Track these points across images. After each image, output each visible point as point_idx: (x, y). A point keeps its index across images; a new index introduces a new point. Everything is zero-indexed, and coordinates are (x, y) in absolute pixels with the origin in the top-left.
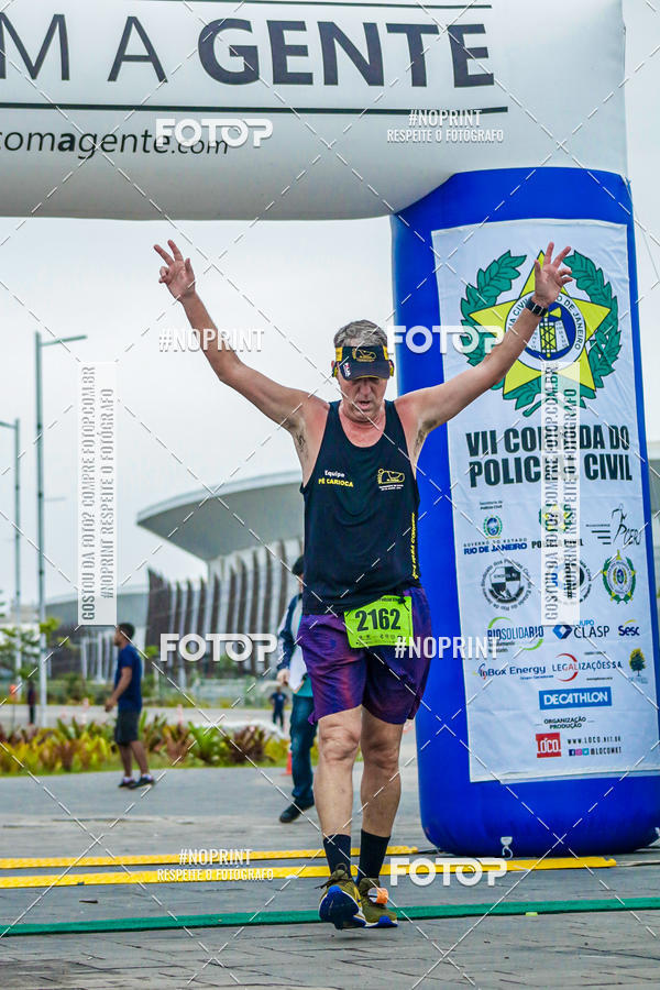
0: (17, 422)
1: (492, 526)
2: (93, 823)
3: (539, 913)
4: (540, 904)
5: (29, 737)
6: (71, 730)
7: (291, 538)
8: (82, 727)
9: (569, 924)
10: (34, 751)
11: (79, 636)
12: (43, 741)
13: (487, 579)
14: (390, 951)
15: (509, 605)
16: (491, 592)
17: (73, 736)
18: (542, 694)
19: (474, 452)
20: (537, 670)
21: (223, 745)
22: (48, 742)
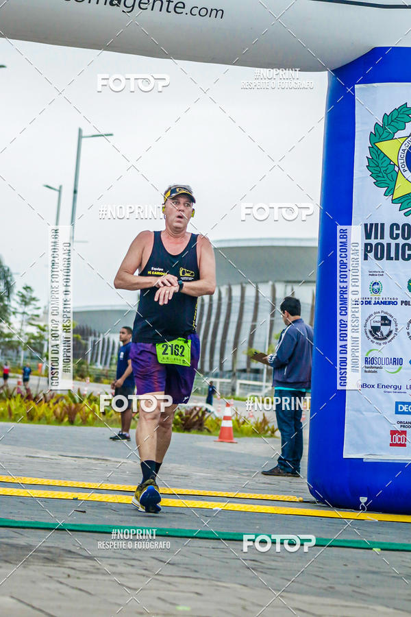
0: (61, 187)
1: (375, 287)
2: (86, 460)
3: (382, 549)
4: (382, 543)
5: (48, 399)
6: (77, 397)
7: (236, 284)
8: (84, 395)
9: (400, 559)
10: (50, 409)
11: (87, 335)
12: (57, 402)
13: (369, 323)
14: (281, 564)
15: (382, 342)
16: (370, 332)
17: (78, 401)
18: (397, 404)
19: (368, 236)
20: (395, 388)
21: (177, 417)
22: (60, 403)
